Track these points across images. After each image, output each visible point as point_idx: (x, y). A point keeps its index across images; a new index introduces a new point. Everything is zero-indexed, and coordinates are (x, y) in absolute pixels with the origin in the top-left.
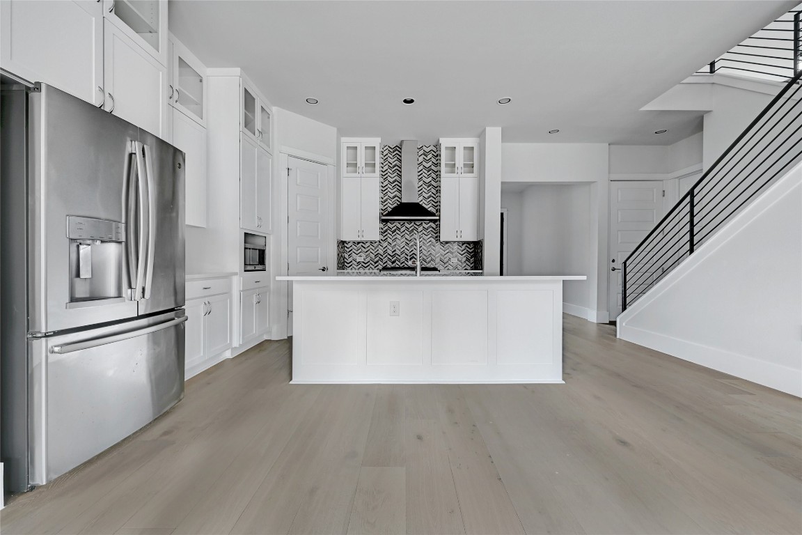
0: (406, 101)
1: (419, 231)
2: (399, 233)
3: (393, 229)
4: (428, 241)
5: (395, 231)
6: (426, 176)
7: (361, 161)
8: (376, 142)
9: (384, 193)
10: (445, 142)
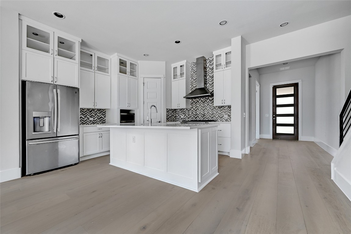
0: (176, 42)
1: (207, 102)
2: (198, 103)
3: (196, 102)
4: (212, 106)
5: (196, 103)
6: (211, 73)
7: (178, 73)
8: (184, 63)
9: (192, 85)
10: (215, 53)
